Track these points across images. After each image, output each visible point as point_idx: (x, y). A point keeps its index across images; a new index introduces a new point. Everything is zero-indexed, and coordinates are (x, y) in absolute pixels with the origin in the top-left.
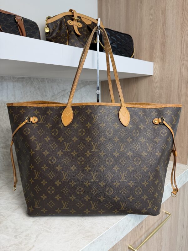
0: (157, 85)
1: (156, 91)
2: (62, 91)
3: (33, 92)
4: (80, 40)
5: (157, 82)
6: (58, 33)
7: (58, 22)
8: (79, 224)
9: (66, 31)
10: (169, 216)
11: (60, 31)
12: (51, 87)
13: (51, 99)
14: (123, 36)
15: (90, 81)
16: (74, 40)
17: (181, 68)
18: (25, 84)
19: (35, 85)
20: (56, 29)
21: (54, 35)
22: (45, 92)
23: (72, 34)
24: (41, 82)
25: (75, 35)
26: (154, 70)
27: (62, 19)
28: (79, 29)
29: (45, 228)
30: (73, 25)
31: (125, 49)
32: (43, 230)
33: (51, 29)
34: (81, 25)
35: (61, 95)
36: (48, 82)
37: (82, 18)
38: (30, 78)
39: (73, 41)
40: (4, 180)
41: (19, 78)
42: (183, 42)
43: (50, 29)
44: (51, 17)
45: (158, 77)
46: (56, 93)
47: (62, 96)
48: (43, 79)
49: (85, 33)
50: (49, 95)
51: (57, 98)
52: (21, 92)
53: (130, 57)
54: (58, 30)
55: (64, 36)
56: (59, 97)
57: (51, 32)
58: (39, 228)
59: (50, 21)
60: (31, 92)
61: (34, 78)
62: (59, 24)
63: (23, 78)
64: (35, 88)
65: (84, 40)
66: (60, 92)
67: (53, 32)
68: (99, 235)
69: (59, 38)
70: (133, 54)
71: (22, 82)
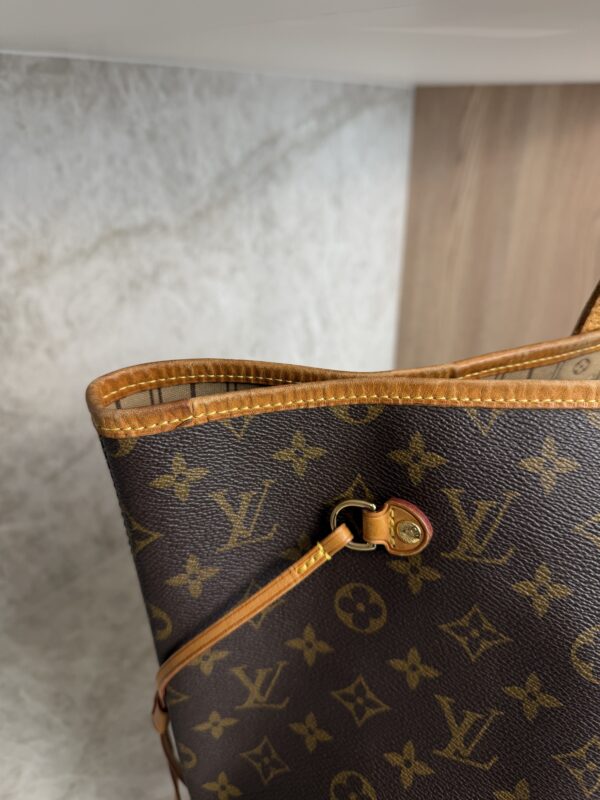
2: (263, 144)
3: (125, 162)
12: (214, 126)
13: (213, 196)
18: (77, 110)
19: (135, 117)
22: (184, 155)
24: (162, 97)
35: (255, 171)
36: (198, 92)
38: (103, 66)
41: (35, 67)
47: (262, 172)
48: (174, 71)
50: (205, 171)
51: (240, 186)
52: (59, 169)
56: (249, 184)
60: (111, 160)
61: (125, 68)
63: (62, 66)
64: (132, 133)
66: (252, 153)
71: (58, 95)
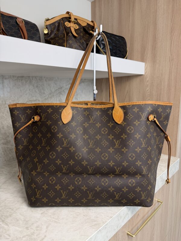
0: (148, 83)
1: (147, 89)
2: (59, 88)
3: (32, 90)
4: (77, 41)
5: (148, 81)
6: (56, 34)
7: (56, 23)
8: (84, 214)
9: (64, 32)
10: (161, 204)
11: (58, 32)
12: (49, 85)
13: (49, 96)
14: (118, 38)
15: (85, 79)
16: (72, 41)
17: (171, 69)
18: (24, 83)
19: (34, 84)
20: (54, 30)
21: (52, 36)
22: (43, 90)
23: (70, 35)
24: (39, 81)
25: (72, 36)
26: (146, 69)
27: (60, 21)
28: (76, 30)
29: (54, 219)
30: (70, 27)
31: (119, 50)
32: (51, 221)
33: (50, 30)
34: (77, 27)
35: (57, 93)
36: (46, 80)
37: (78, 20)
38: (29, 77)
39: (70, 42)
40: (6, 174)
41: (18, 77)
42: (172, 45)
43: (48, 30)
44: (50, 19)
45: (149, 76)
46: (53, 90)
47: (59, 93)
48: (41, 77)
49: (82, 34)
50: (47, 92)
51: (54, 95)
52: (21, 90)
53: (123, 58)
54: (56, 32)
55: (62, 37)
56: (56, 95)
57: (49, 33)
58: (47, 219)
59: (48, 23)
60: (30, 90)
61: (32, 77)
62: (57, 25)
63: (22, 77)
64: (33, 86)
65: (80, 41)
66: (57, 90)
67: (51, 33)
68: (104, 224)
69: (57, 39)
70: (126, 55)
71: (22, 81)
